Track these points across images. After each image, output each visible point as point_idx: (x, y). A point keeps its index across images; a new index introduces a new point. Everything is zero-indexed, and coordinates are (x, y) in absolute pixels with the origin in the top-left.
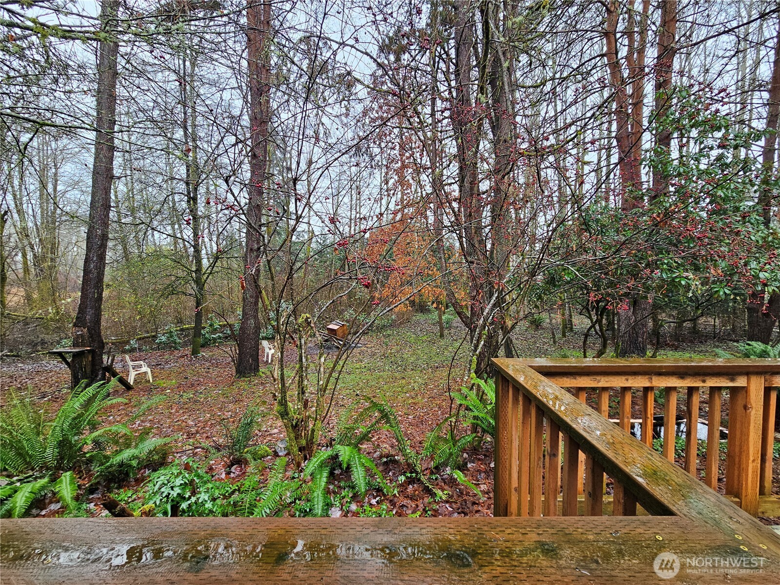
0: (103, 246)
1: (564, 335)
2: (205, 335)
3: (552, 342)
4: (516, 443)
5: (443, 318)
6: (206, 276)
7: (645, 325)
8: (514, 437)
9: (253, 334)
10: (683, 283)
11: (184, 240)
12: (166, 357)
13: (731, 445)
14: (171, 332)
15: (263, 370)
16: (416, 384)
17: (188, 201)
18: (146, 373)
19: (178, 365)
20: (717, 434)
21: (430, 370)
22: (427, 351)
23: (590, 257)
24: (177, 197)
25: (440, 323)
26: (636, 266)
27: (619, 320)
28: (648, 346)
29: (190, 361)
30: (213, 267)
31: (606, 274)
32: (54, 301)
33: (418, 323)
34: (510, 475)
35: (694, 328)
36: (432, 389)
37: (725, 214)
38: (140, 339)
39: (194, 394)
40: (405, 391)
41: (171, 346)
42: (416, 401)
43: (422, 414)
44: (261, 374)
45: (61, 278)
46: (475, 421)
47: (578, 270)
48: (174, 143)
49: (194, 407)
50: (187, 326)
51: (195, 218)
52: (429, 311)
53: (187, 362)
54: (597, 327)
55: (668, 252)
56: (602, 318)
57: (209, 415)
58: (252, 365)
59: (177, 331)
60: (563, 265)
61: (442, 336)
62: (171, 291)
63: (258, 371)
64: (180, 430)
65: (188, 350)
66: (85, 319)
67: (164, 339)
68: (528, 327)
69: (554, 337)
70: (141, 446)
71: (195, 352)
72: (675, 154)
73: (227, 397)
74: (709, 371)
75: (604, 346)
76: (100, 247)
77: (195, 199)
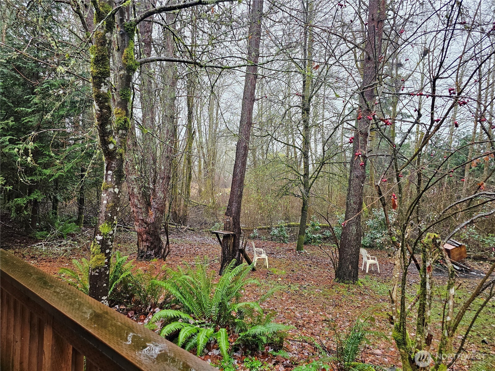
0: (245, 155)
2: (307, 234)
6: (312, 179)
9: (354, 240)
11: (295, 147)
12: (277, 248)
14: (282, 227)
15: (362, 280)
17: (303, 113)
18: (264, 259)
19: (286, 257)
24: (293, 110)
29: (295, 255)
30: (319, 172)
32: (212, 194)
38: (260, 229)
39: (299, 287)
41: (281, 239)
44: (359, 283)
45: (216, 178)
48: (295, 62)
49: (299, 299)
50: (293, 223)
51: (307, 128)
53: (292, 256)
57: (312, 312)
58: (351, 272)
59: (285, 226)
62: (285, 191)
63: (357, 280)
64: (290, 318)
65: (294, 245)
66: (232, 211)
67: (276, 232)
70: (268, 326)
71: (299, 248)
73: (327, 298)
76: (243, 156)
77: (308, 110)
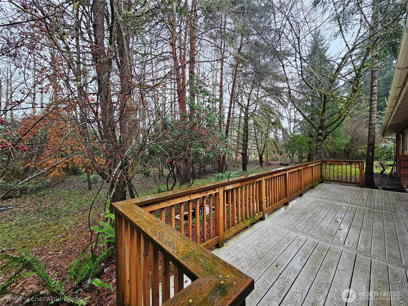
1: (160, 178)
3: (154, 183)
4: (127, 253)
5: (91, 177)
7: (189, 170)
8: (126, 250)
10: (200, 152)
13: (216, 213)
16: (68, 225)
20: (212, 209)
21: (81, 213)
22: (78, 200)
23: (167, 141)
25: (89, 180)
26: (185, 146)
27: (181, 169)
28: (191, 179)
31: (174, 149)
33: (72, 182)
34: (125, 273)
35: (204, 169)
36: (81, 226)
37: (211, 126)
40: (56, 234)
42: (67, 238)
43: (71, 247)
46: (110, 240)
47: (163, 148)
52: (80, 174)
54: (172, 173)
55: (195, 140)
56: (174, 169)
60: (155, 145)
61: (90, 188)
68: (143, 177)
69: (155, 180)
72: (196, 102)
74: (208, 188)
75: (175, 182)
